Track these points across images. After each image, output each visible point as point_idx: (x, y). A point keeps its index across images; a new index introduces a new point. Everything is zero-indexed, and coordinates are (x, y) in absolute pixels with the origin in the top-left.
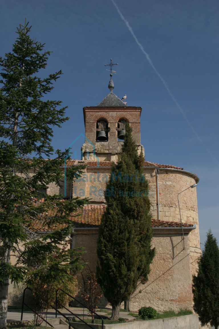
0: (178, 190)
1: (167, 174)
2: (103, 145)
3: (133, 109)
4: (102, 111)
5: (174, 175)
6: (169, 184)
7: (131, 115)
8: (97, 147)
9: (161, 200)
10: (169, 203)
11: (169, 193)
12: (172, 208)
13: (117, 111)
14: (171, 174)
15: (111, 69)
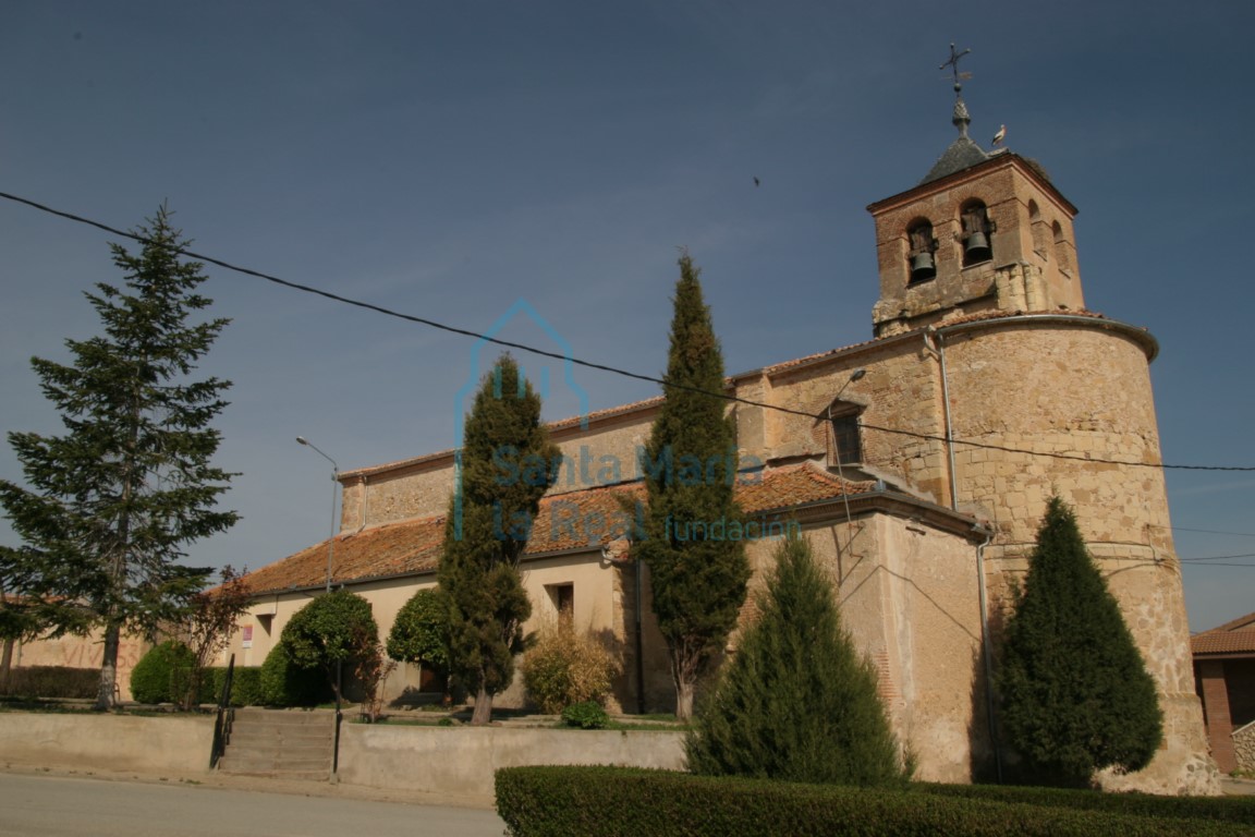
0: (1012, 377)
1: (971, 339)
2: (924, 293)
3: (991, 167)
4: (912, 199)
5: (994, 338)
6: (980, 367)
7: (989, 184)
8: (911, 300)
9: (956, 419)
10: (982, 422)
11: (980, 394)
12: (991, 435)
13: (951, 188)
14: (984, 338)
15: (955, 72)
